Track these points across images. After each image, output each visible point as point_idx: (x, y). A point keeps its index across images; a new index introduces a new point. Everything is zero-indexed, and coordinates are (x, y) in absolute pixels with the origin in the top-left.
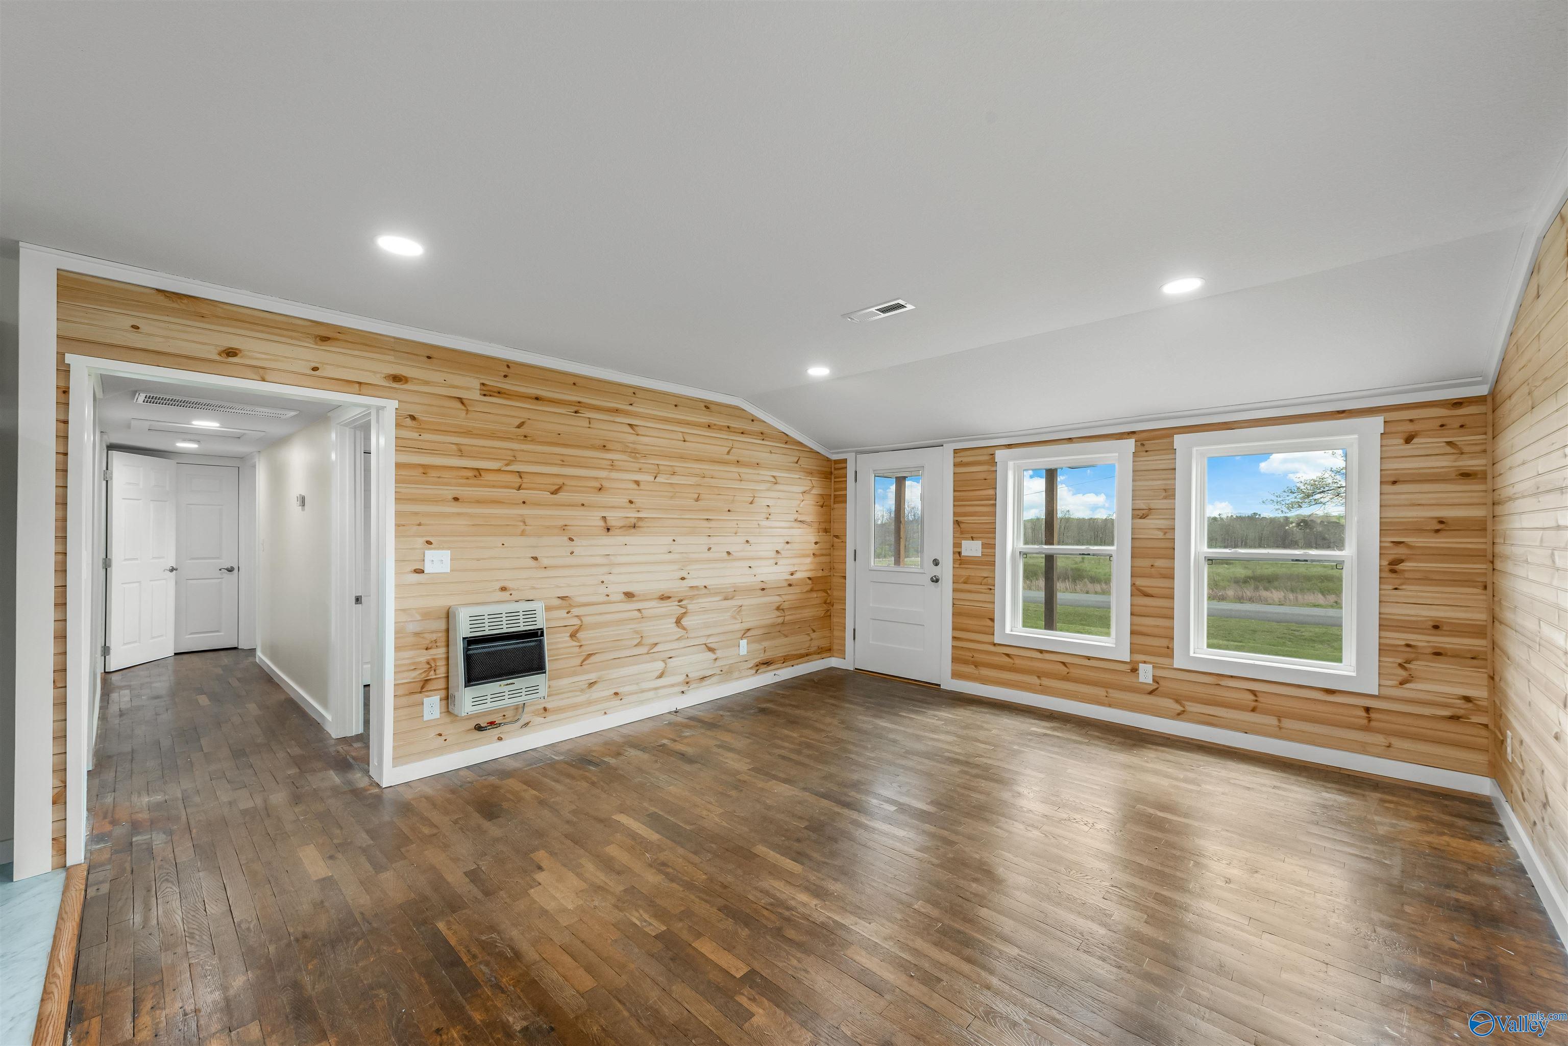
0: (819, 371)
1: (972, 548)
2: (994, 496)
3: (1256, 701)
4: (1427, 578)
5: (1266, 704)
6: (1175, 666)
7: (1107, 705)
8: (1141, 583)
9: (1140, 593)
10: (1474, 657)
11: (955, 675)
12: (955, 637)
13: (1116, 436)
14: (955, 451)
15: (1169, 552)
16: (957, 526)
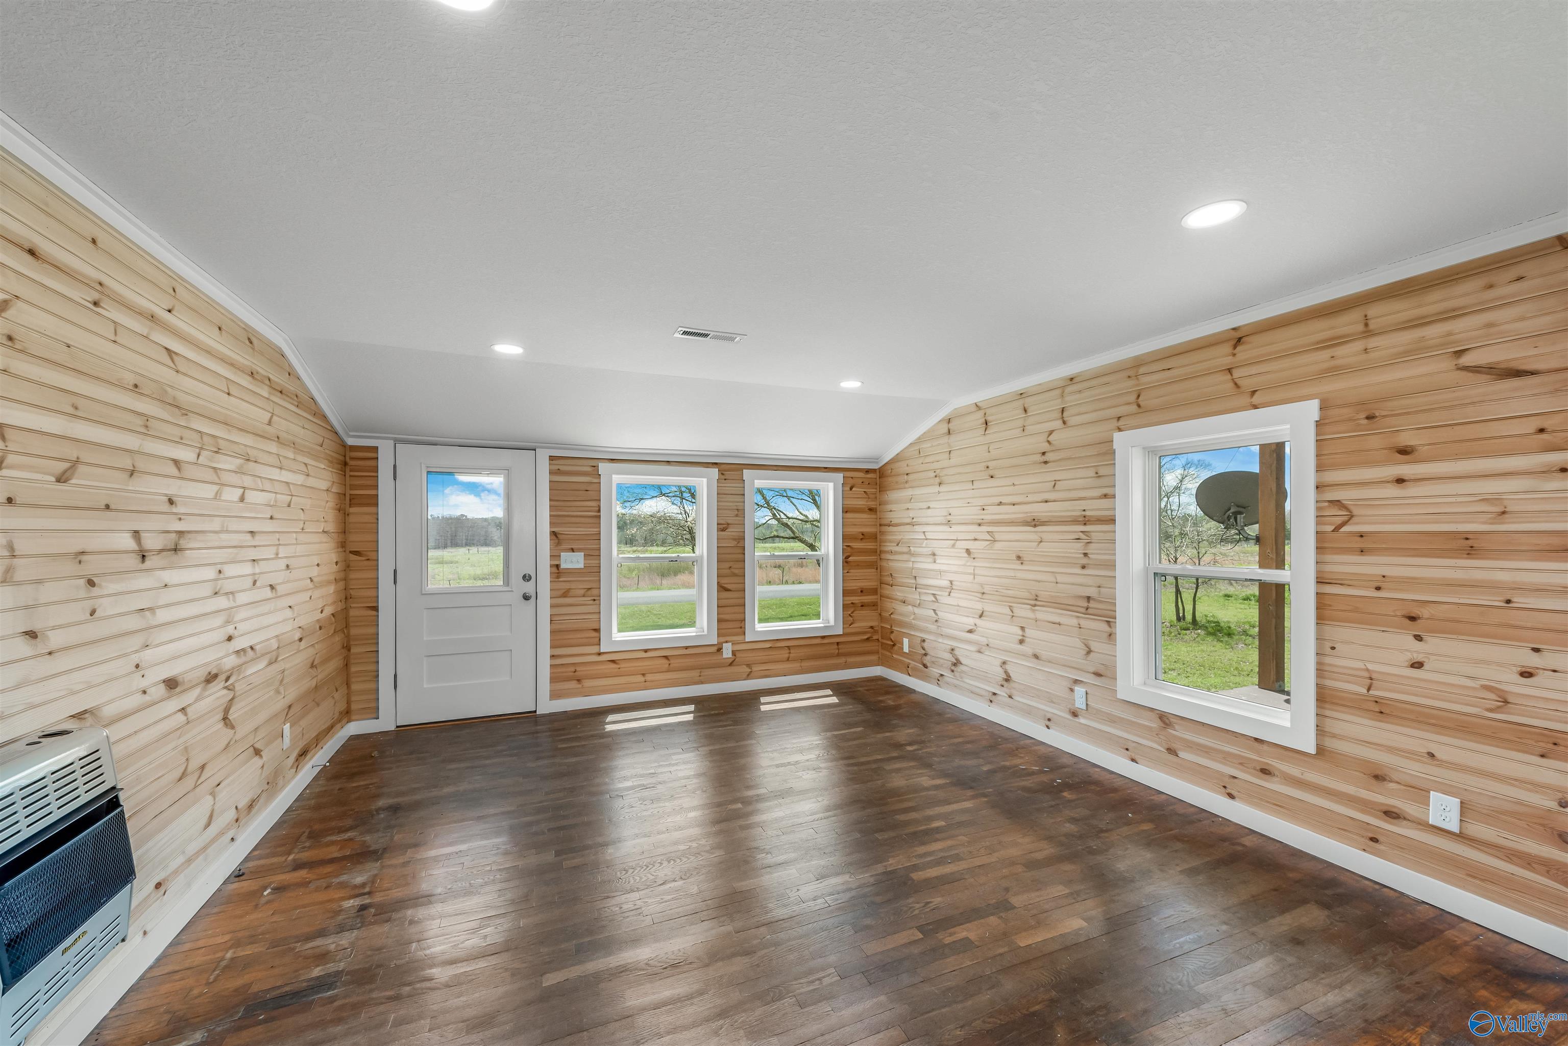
0: (508, 349)
1: (573, 561)
2: (597, 508)
3: (790, 653)
4: (858, 565)
5: (794, 653)
6: (747, 640)
7: (702, 683)
8: (724, 581)
9: (721, 589)
10: (874, 605)
11: (554, 695)
12: (553, 656)
13: (704, 465)
14: (552, 458)
15: (741, 556)
16: (554, 537)
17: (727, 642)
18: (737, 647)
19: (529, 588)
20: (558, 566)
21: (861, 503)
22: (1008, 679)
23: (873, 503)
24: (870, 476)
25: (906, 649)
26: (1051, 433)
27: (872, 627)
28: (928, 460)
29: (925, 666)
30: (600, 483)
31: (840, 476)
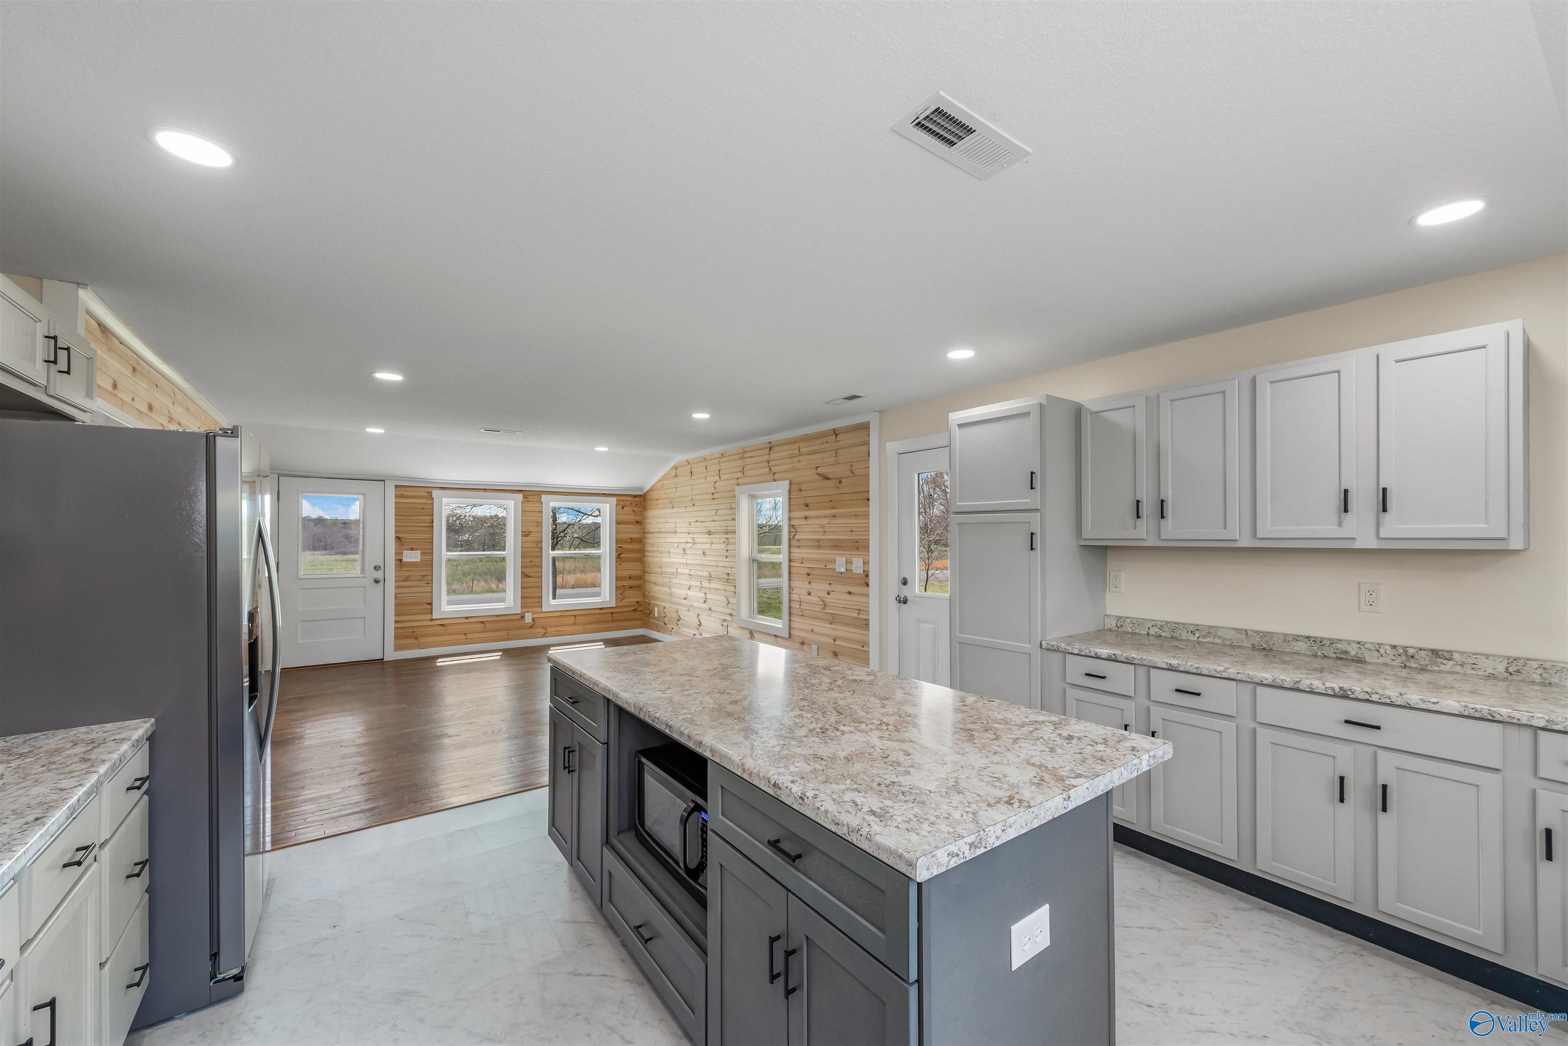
1: (412, 557)
2: (431, 521)
3: (576, 619)
4: (628, 560)
5: (579, 620)
6: (543, 611)
7: (509, 640)
8: (526, 570)
9: (525, 576)
10: (639, 587)
11: (397, 648)
12: (397, 621)
13: (512, 491)
14: (397, 487)
15: (539, 554)
16: (398, 540)
17: (528, 612)
18: (536, 616)
19: (379, 575)
20: (401, 560)
21: (631, 518)
22: (700, 625)
23: (639, 518)
24: (637, 499)
25: (656, 615)
26: (716, 482)
27: (638, 602)
28: (668, 491)
29: (665, 624)
30: (433, 504)
31: (614, 500)
